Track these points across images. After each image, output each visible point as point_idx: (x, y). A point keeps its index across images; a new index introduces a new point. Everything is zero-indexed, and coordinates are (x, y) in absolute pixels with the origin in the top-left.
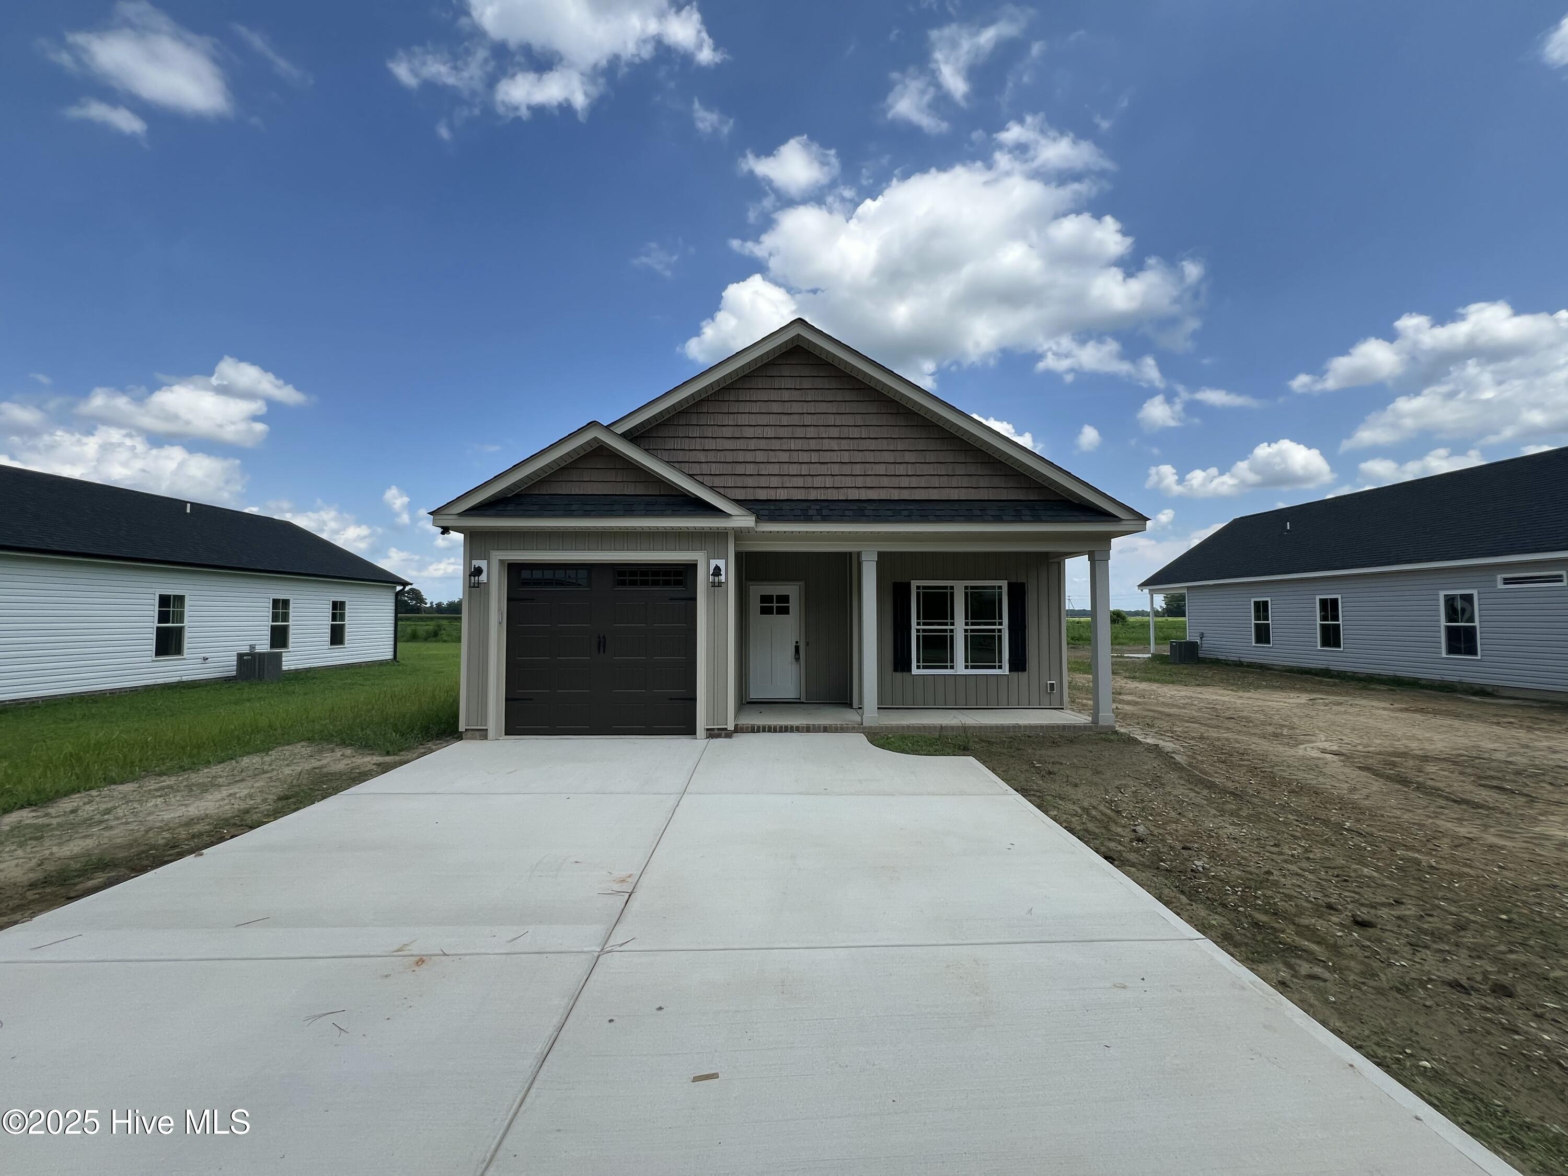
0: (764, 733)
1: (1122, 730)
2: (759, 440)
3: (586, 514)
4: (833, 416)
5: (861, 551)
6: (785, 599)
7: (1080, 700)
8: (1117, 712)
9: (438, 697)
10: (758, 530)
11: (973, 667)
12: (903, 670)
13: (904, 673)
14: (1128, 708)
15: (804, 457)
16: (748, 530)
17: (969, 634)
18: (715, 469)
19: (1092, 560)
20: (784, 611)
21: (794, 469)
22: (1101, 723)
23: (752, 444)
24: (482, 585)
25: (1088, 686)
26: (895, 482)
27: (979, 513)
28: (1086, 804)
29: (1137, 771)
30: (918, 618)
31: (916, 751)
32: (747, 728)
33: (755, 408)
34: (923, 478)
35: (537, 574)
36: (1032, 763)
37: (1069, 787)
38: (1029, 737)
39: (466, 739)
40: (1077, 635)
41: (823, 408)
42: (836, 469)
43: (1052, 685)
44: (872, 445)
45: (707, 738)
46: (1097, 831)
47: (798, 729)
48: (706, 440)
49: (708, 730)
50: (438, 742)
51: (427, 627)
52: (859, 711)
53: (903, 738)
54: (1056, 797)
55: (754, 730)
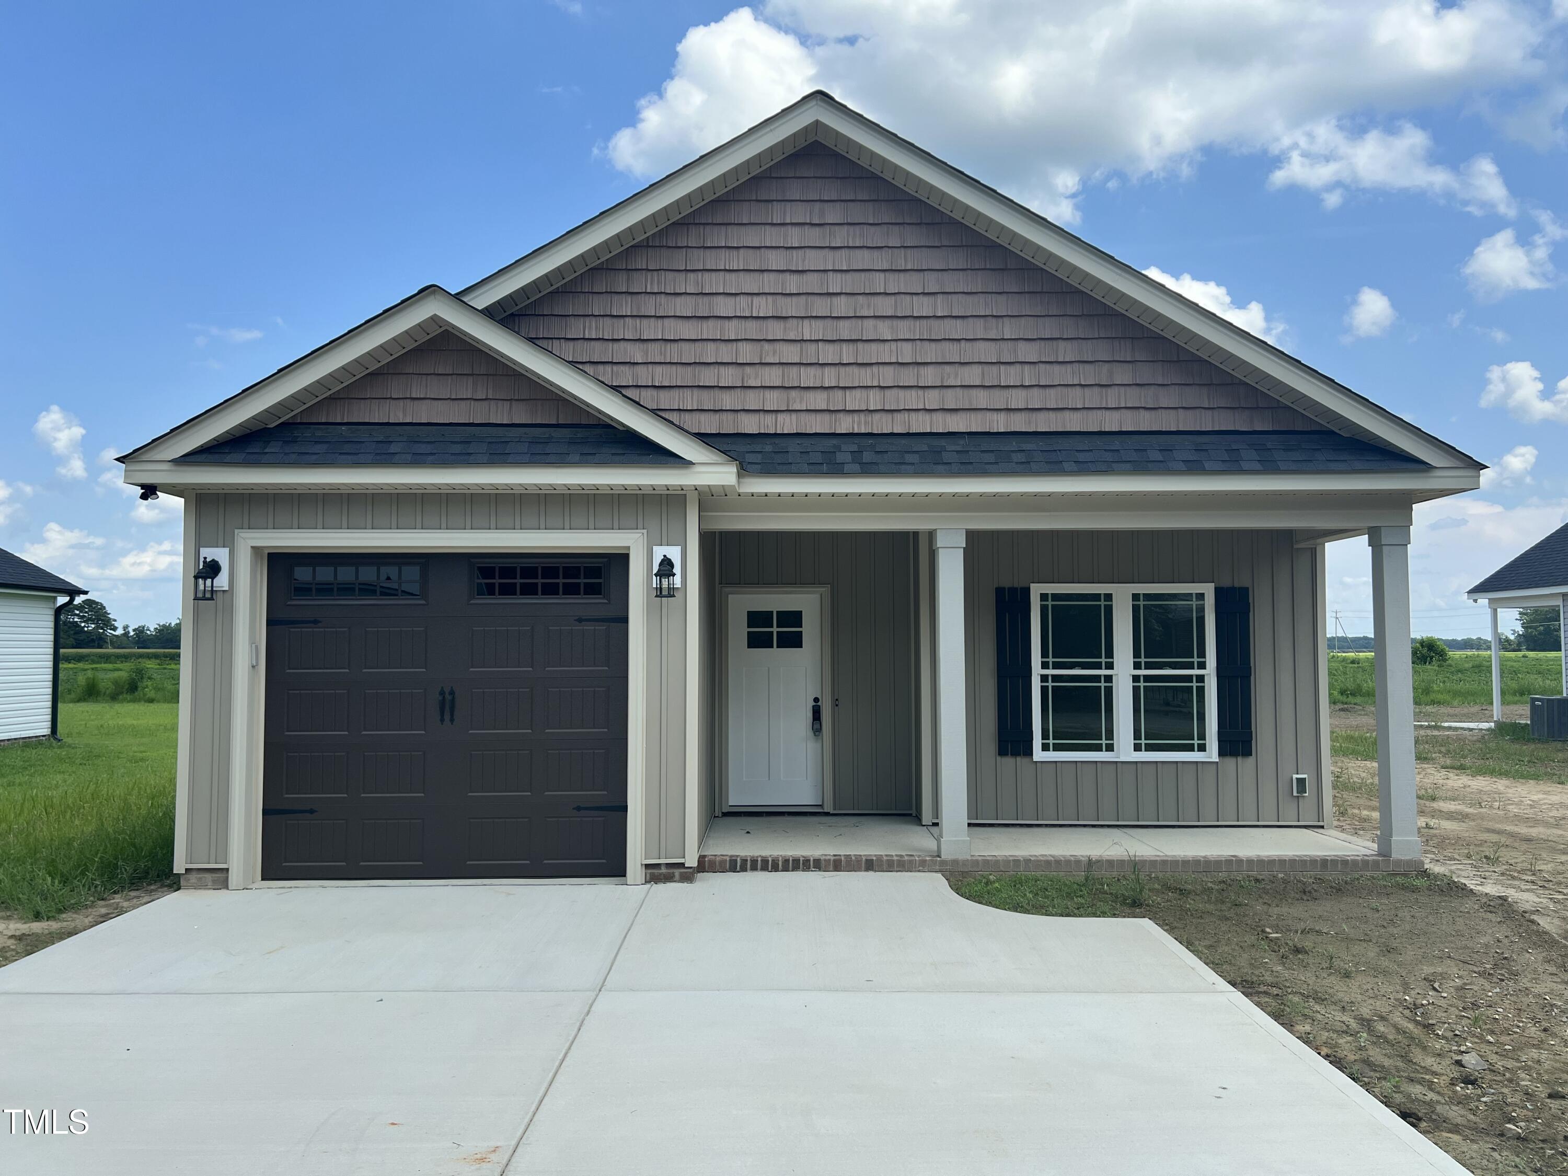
0: (755, 873)
1: (1437, 869)
2: (743, 321)
3: (417, 460)
4: (882, 275)
5: (936, 530)
6: (794, 618)
7: (1356, 811)
8: (1426, 833)
9: (134, 808)
10: (741, 491)
11: (1150, 748)
12: (1015, 754)
13: (1019, 759)
14: (1448, 826)
15: (829, 353)
16: (725, 491)
17: (1142, 684)
18: (661, 376)
19: (1376, 545)
20: (794, 641)
21: (808, 377)
22: (1395, 855)
23: (732, 330)
24: (220, 595)
25: (1372, 784)
26: (999, 399)
27: (1158, 456)
28: (1366, 1012)
29: (1466, 947)
30: (1044, 654)
31: (1042, 907)
32: (723, 862)
33: (737, 261)
34: (1052, 391)
35: (325, 574)
36: (1263, 931)
37: (1332, 978)
38: (1257, 880)
39: (187, 888)
40: (1350, 685)
41: (863, 259)
42: (888, 376)
43: (1301, 782)
44: (956, 329)
45: (646, 882)
46: (1387, 1062)
47: (817, 865)
48: (645, 322)
49: (647, 866)
50: (133, 894)
51: (116, 674)
52: (935, 830)
53: (1017, 883)
54: (1308, 997)
55: (735, 866)
